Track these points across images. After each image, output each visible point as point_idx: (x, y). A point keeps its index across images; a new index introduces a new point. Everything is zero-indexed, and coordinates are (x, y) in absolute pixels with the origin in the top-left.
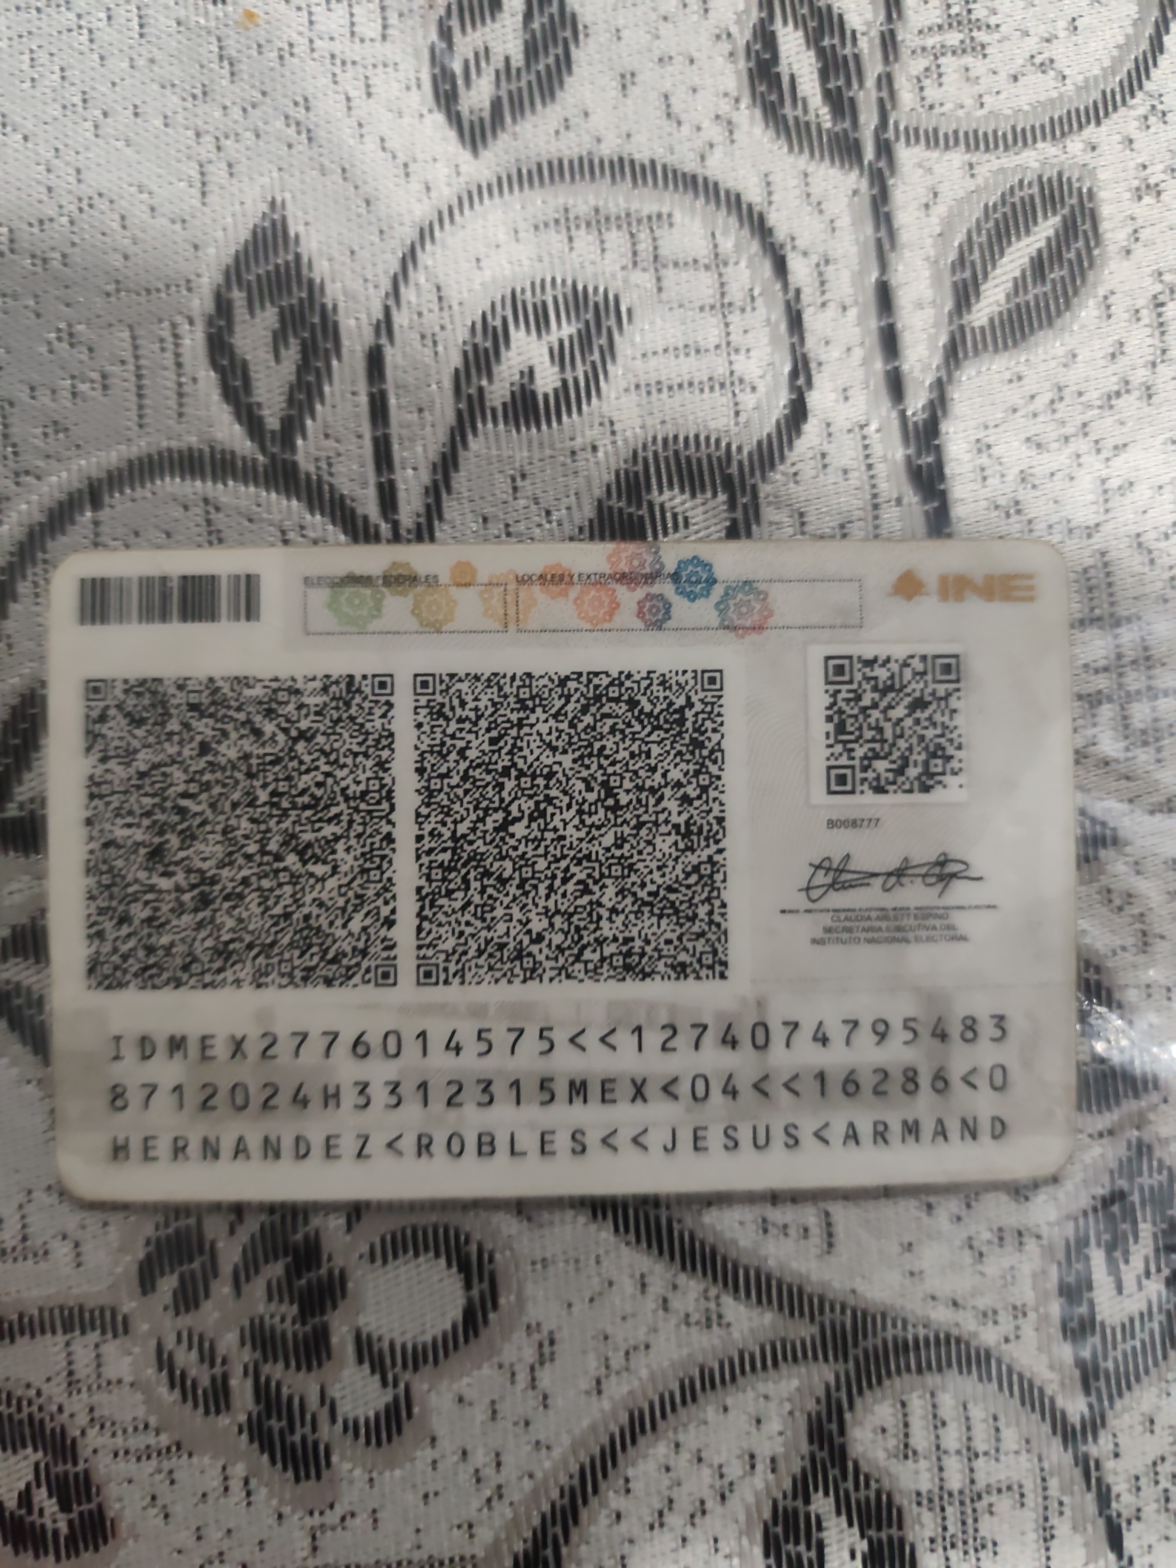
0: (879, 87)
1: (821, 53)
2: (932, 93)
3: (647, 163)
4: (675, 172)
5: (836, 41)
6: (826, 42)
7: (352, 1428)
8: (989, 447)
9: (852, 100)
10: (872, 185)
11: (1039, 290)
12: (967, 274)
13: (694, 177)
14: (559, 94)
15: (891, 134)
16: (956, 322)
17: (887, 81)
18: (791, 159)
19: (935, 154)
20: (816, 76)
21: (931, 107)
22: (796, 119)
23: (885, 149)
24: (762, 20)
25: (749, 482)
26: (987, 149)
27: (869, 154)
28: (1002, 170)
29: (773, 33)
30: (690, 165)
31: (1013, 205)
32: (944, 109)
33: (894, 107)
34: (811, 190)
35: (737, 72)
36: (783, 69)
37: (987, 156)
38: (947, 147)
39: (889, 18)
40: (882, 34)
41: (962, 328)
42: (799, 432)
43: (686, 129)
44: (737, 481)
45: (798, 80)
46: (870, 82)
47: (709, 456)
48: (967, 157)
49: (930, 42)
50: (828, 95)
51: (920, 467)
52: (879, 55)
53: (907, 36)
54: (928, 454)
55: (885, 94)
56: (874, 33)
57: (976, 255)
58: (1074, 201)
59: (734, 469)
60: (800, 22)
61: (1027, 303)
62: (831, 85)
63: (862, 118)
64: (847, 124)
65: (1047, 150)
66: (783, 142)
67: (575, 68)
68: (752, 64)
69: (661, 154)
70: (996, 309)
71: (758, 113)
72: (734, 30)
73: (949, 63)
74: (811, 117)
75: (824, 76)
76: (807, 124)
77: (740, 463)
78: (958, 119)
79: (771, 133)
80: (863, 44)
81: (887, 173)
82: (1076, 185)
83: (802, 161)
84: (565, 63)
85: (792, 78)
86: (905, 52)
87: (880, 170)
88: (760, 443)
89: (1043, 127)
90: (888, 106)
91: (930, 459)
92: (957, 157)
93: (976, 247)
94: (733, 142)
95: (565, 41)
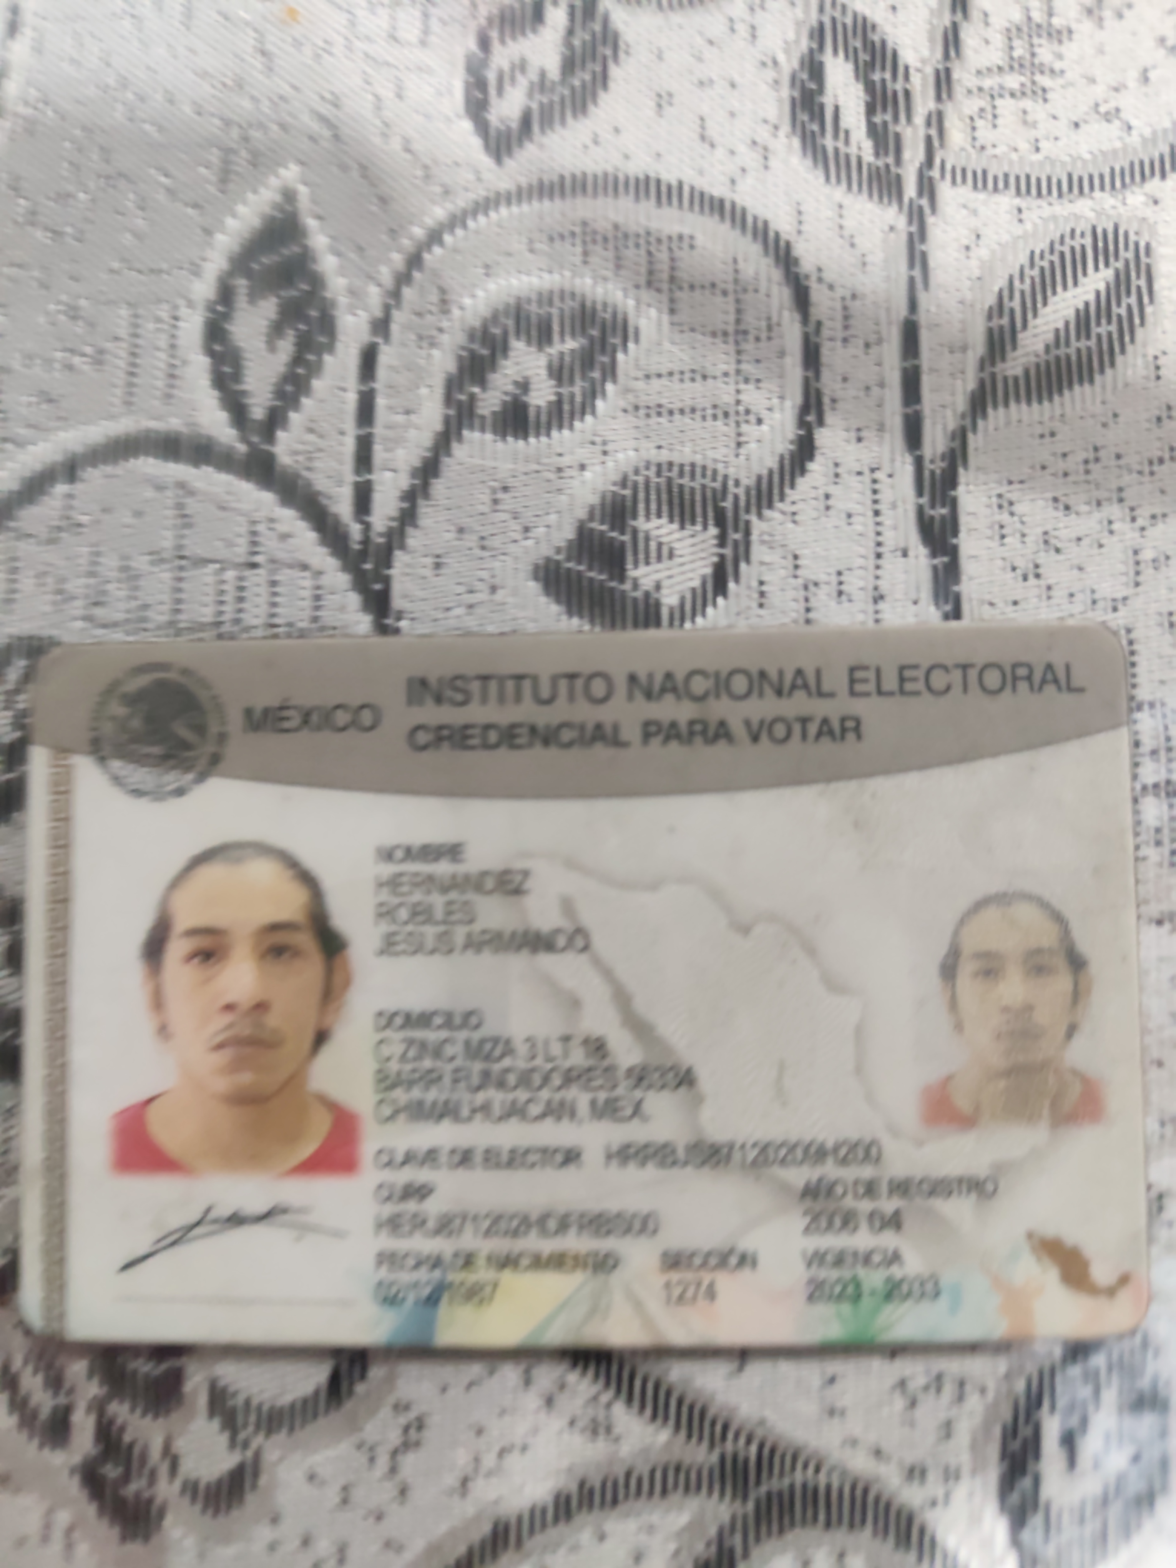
0: (928, 124)
1: (869, 87)
2: (984, 133)
3: (674, 183)
4: (702, 194)
5: (888, 76)
6: (876, 77)
7: (191, 1489)
8: (1011, 503)
9: (898, 137)
10: (910, 222)
11: (1083, 344)
12: (1005, 321)
13: (722, 202)
14: (591, 108)
15: (935, 173)
16: (989, 369)
17: (937, 120)
18: (827, 190)
19: (982, 196)
20: (862, 109)
21: (983, 148)
22: (837, 151)
23: (927, 187)
24: (811, 51)
25: (744, 517)
26: (1039, 194)
27: (910, 190)
28: (1055, 218)
29: (821, 64)
30: (718, 190)
31: (1062, 255)
32: (997, 151)
33: (942, 145)
34: (844, 223)
35: (780, 101)
36: (828, 100)
37: (1039, 202)
38: (996, 189)
39: (946, 56)
40: (937, 73)
41: (993, 376)
42: (803, 471)
43: (720, 153)
44: (730, 514)
45: (842, 111)
46: (919, 119)
47: (704, 487)
48: (1017, 201)
49: (988, 83)
50: (873, 131)
51: (932, 518)
52: (931, 92)
53: (963, 76)
54: (943, 505)
55: (933, 132)
56: (929, 70)
57: (1016, 304)
58: (1130, 255)
59: (728, 504)
60: (852, 55)
61: (1068, 357)
62: (878, 119)
63: (907, 155)
64: (890, 160)
65: (1106, 200)
66: (820, 173)
67: (611, 85)
68: (796, 94)
69: (690, 178)
70: (1033, 359)
71: (796, 142)
72: (781, 58)
73: (1006, 106)
74: (853, 150)
75: (871, 110)
76: (847, 156)
77: (736, 497)
78: (1011, 162)
79: (809, 162)
80: (916, 79)
81: (927, 210)
82: (1132, 238)
83: (839, 193)
84: (603, 80)
85: (837, 109)
86: (959, 91)
87: (921, 208)
88: (759, 478)
89: (1102, 177)
90: (936, 143)
91: (944, 511)
92: (1006, 201)
93: (1017, 295)
94: (766, 167)
95: (605, 58)
